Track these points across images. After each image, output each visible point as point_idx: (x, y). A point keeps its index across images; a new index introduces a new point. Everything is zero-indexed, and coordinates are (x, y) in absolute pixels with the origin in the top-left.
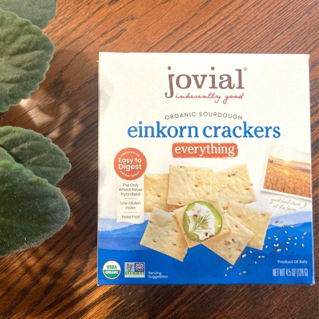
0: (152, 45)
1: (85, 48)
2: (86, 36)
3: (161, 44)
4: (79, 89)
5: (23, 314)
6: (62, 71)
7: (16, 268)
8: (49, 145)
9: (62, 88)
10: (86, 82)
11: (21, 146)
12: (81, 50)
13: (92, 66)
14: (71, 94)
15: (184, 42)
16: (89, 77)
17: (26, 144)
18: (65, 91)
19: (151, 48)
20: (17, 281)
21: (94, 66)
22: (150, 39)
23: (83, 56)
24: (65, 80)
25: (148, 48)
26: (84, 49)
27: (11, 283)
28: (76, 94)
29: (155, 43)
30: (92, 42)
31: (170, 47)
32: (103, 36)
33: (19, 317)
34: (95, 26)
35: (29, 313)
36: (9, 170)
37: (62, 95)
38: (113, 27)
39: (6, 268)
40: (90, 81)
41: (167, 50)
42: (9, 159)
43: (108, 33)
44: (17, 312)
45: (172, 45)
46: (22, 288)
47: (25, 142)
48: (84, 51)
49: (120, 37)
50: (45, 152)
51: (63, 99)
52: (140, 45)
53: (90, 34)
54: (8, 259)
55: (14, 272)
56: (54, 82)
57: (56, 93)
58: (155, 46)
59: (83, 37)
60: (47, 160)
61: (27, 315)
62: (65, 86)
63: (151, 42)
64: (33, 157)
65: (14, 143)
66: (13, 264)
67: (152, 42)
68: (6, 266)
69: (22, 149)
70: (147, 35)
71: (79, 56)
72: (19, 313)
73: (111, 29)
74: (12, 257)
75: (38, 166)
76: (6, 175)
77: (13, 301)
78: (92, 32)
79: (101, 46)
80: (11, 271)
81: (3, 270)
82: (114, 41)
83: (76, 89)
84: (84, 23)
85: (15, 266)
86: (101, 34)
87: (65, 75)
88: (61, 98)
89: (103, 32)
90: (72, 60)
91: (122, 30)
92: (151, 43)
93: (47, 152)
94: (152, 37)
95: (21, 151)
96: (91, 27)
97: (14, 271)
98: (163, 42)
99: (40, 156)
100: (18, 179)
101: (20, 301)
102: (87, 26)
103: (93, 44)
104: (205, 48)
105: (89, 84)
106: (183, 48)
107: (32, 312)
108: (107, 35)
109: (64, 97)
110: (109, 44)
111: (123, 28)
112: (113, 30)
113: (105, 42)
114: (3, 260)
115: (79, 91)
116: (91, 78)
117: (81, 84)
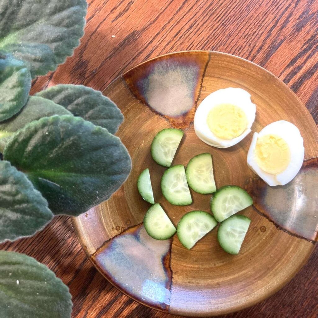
0: (161, 11)
1: (99, 27)
2: (97, 16)
3: (169, 8)
4: (101, 66)
5: (97, 291)
6: (82, 53)
7: (79, 249)
8: (101, 97)
9: (85, 69)
10: (107, 58)
11: (75, 102)
12: (95, 30)
13: (109, 42)
14: (95, 72)
15: (190, 2)
16: (108, 52)
17: (80, 99)
18: (89, 71)
19: (160, 14)
20: (84, 262)
21: (111, 41)
22: (157, 6)
23: (98, 35)
24: (86, 61)
25: (157, 15)
26: (97, 28)
27: (79, 264)
28: (99, 71)
29: (163, 9)
30: (104, 20)
31: (178, 9)
32: (113, 12)
33: (94, 295)
34: (104, 4)
35: (103, 289)
36: (71, 124)
37: (87, 76)
38: (120, 2)
39: (70, 252)
40: (110, 56)
41: (176, 12)
42: (68, 114)
43: (116, 8)
44: (91, 291)
45: (179, 7)
46: (90, 267)
47: (79, 97)
48: (98, 30)
49: (129, 10)
50: (99, 105)
51: (89, 79)
52: (149, 13)
53: (100, 12)
54: (69, 242)
55: (79, 254)
56: (76, 65)
57: (80, 75)
58: (164, 11)
59: (94, 17)
60: (101, 112)
61: (101, 292)
62: (87, 66)
63: (159, 8)
64: (89, 111)
65: (68, 100)
66: (76, 246)
67: (161, 8)
68: (70, 250)
69: (77, 105)
70: (154, 3)
71: (94, 35)
72: (92, 292)
73: (119, 4)
74: (73, 239)
75: (95, 119)
76: (70, 128)
77: (84, 281)
78: (101, 10)
79: (113, 21)
80: (76, 253)
81: (67, 255)
82: (124, 15)
83: (99, 67)
84: (92, 4)
85: (78, 248)
86: (111, 10)
87: (85, 56)
88: (86, 78)
89: (112, 8)
90: (88, 40)
91: (129, 4)
92: (159, 10)
93: (100, 104)
94: (159, 4)
95: (76, 107)
96: (99, 6)
97: (79, 252)
98: (170, 6)
99: (95, 109)
100: (81, 131)
101: (92, 280)
102: (96, 5)
103: (105, 22)
104: (210, 4)
105: (109, 59)
106: (190, 8)
107: (104, 288)
108: (116, 10)
109: (89, 77)
110: (120, 19)
111: (130, 1)
112: (121, 5)
113: (116, 18)
114: (66, 245)
115: (102, 68)
116: (111, 54)
117: (102, 61)
